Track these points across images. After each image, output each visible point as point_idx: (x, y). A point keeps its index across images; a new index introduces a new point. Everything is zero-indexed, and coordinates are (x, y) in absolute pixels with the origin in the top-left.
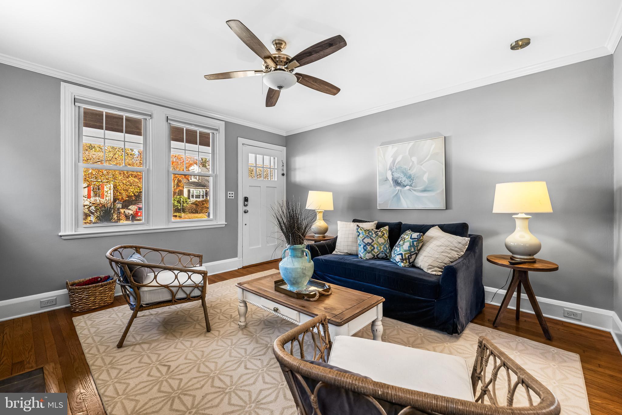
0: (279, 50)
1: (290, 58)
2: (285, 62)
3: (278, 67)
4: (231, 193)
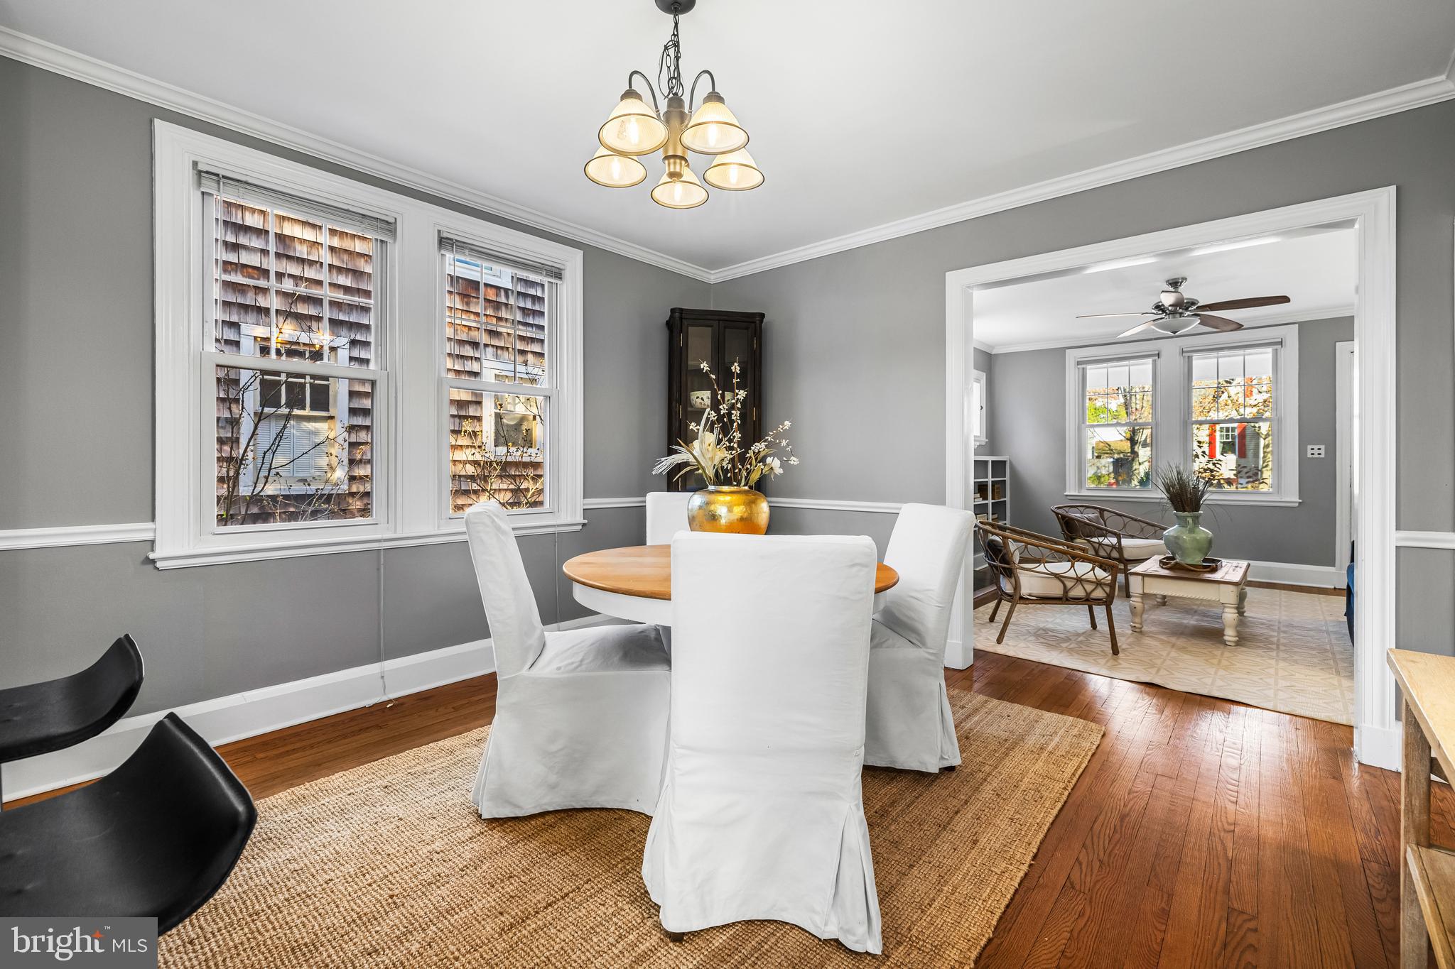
4: (1316, 447)
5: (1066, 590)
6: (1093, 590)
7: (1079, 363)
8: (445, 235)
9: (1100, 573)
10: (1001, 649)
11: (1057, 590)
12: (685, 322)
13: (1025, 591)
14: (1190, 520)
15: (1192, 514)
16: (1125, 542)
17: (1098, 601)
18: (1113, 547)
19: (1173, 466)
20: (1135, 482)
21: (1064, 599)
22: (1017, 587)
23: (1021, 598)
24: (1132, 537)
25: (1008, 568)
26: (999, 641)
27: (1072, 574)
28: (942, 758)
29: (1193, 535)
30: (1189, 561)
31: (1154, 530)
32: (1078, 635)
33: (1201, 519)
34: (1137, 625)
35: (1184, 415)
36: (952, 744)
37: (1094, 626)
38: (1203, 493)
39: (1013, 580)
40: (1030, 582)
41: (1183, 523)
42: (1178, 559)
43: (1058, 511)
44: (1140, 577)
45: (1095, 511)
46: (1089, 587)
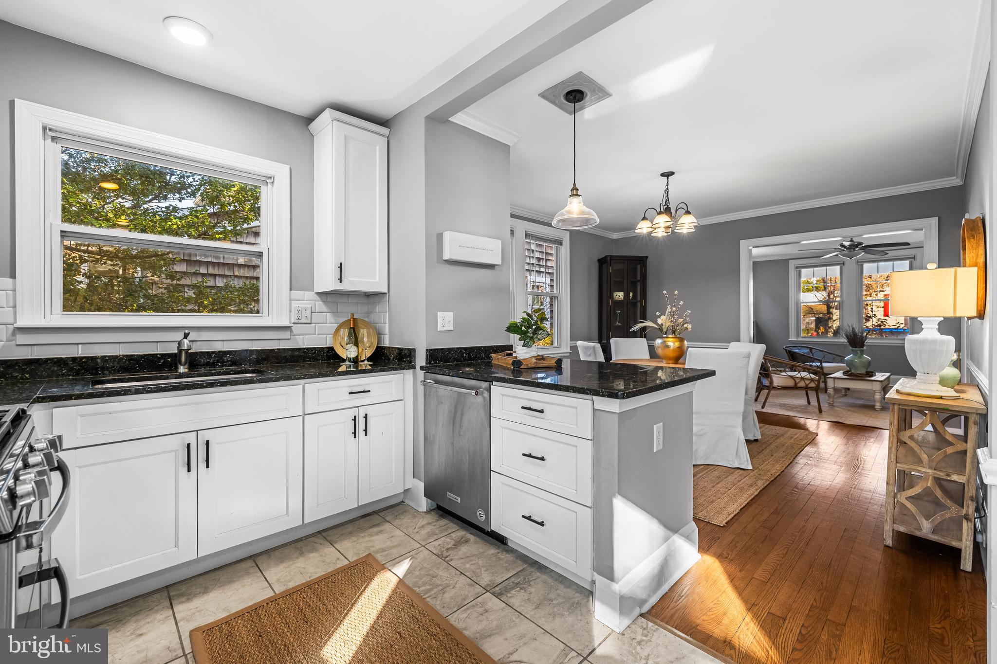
5: (796, 384)
6: (809, 383)
7: (797, 268)
8: (528, 233)
9: (813, 376)
10: (764, 410)
11: (791, 383)
12: (612, 261)
13: (775, 384)
14: (859, 352)
15: (860, 349)
16: (824, 365)
17: (811, 389)
18: (818, 367)
19: (850, 325)
20: (830, 335)
21: (795, 388)
22: (771, 382)
23: (774, 388)
24: (828, 362)
25: (767, 374)
26: (763, 407)
27: (799, 376)
28: (754, 436)
29: (861, 359)
30: (858, 372)
31: (840, 358)
32: (801, 406)
33: (864, 351)
34: (831, 402)
35: (859, 296)
36: (758, 431)
37: (809, 402)
38: (866, 338)
39: (769, 379)
40: (778, 380)
41: (855, 354)
42: (853, 371)
43: (787, 349)
44: (833, 379)
45: (806, 349)
46: (807, 382)
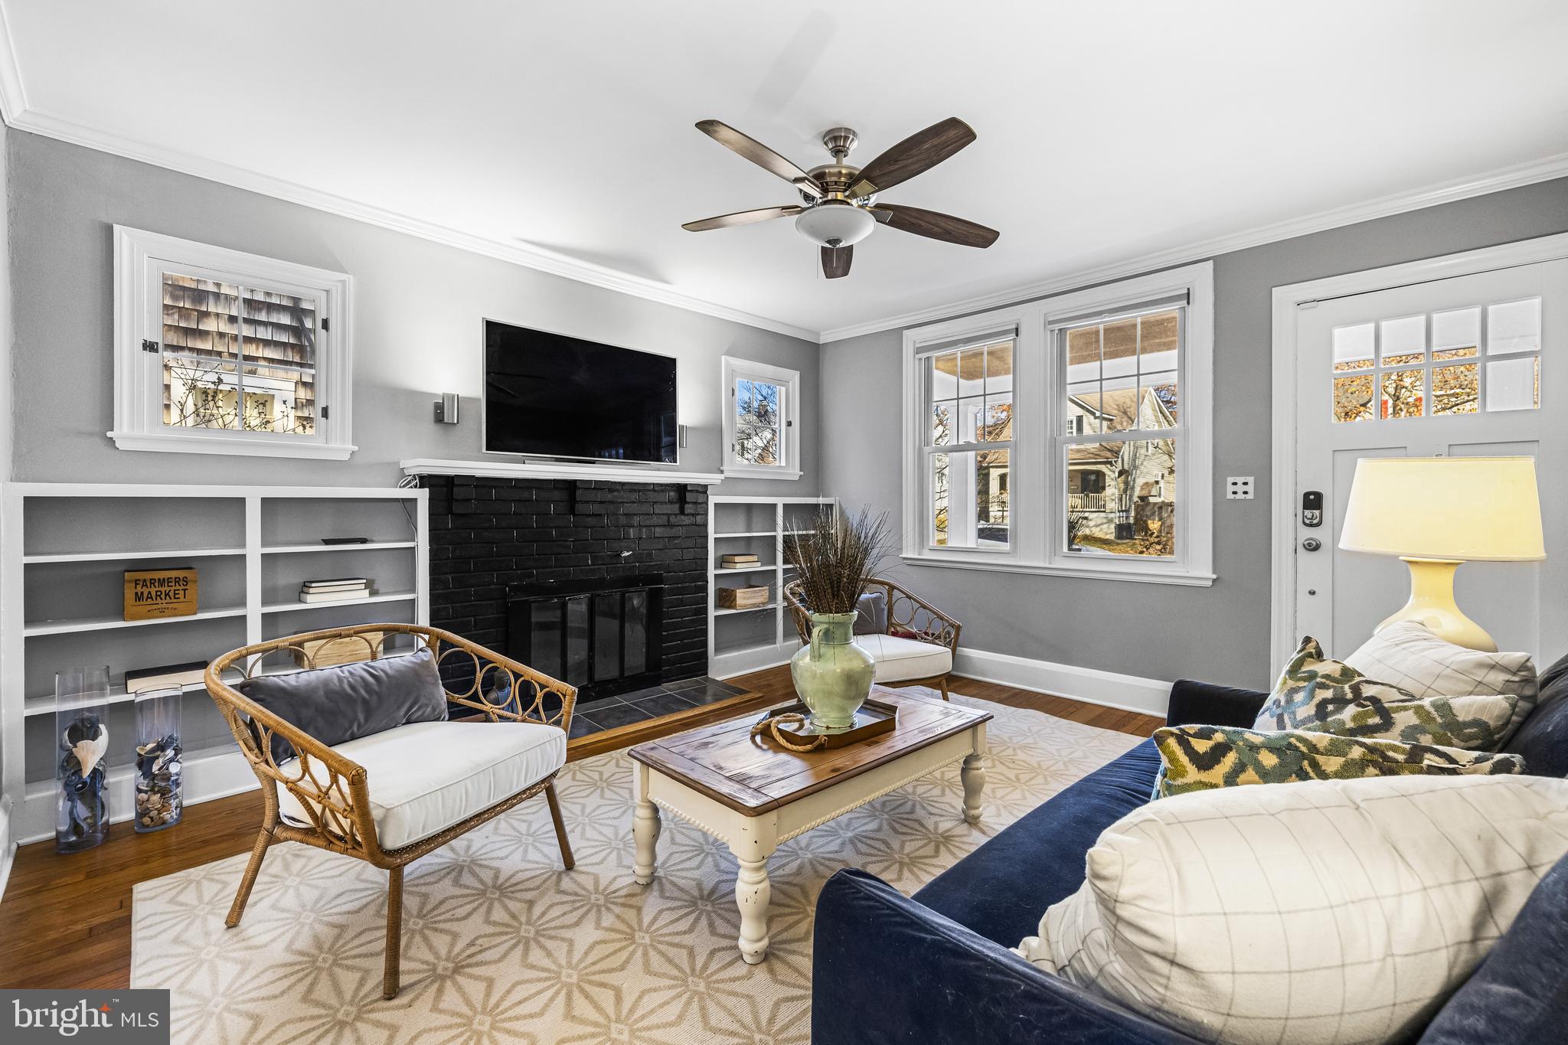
0: (839, 152)
1: (857, 172)
2: (845, 183)
3: (831, 196)
4: (1240, 480)
7: (918, 351)
